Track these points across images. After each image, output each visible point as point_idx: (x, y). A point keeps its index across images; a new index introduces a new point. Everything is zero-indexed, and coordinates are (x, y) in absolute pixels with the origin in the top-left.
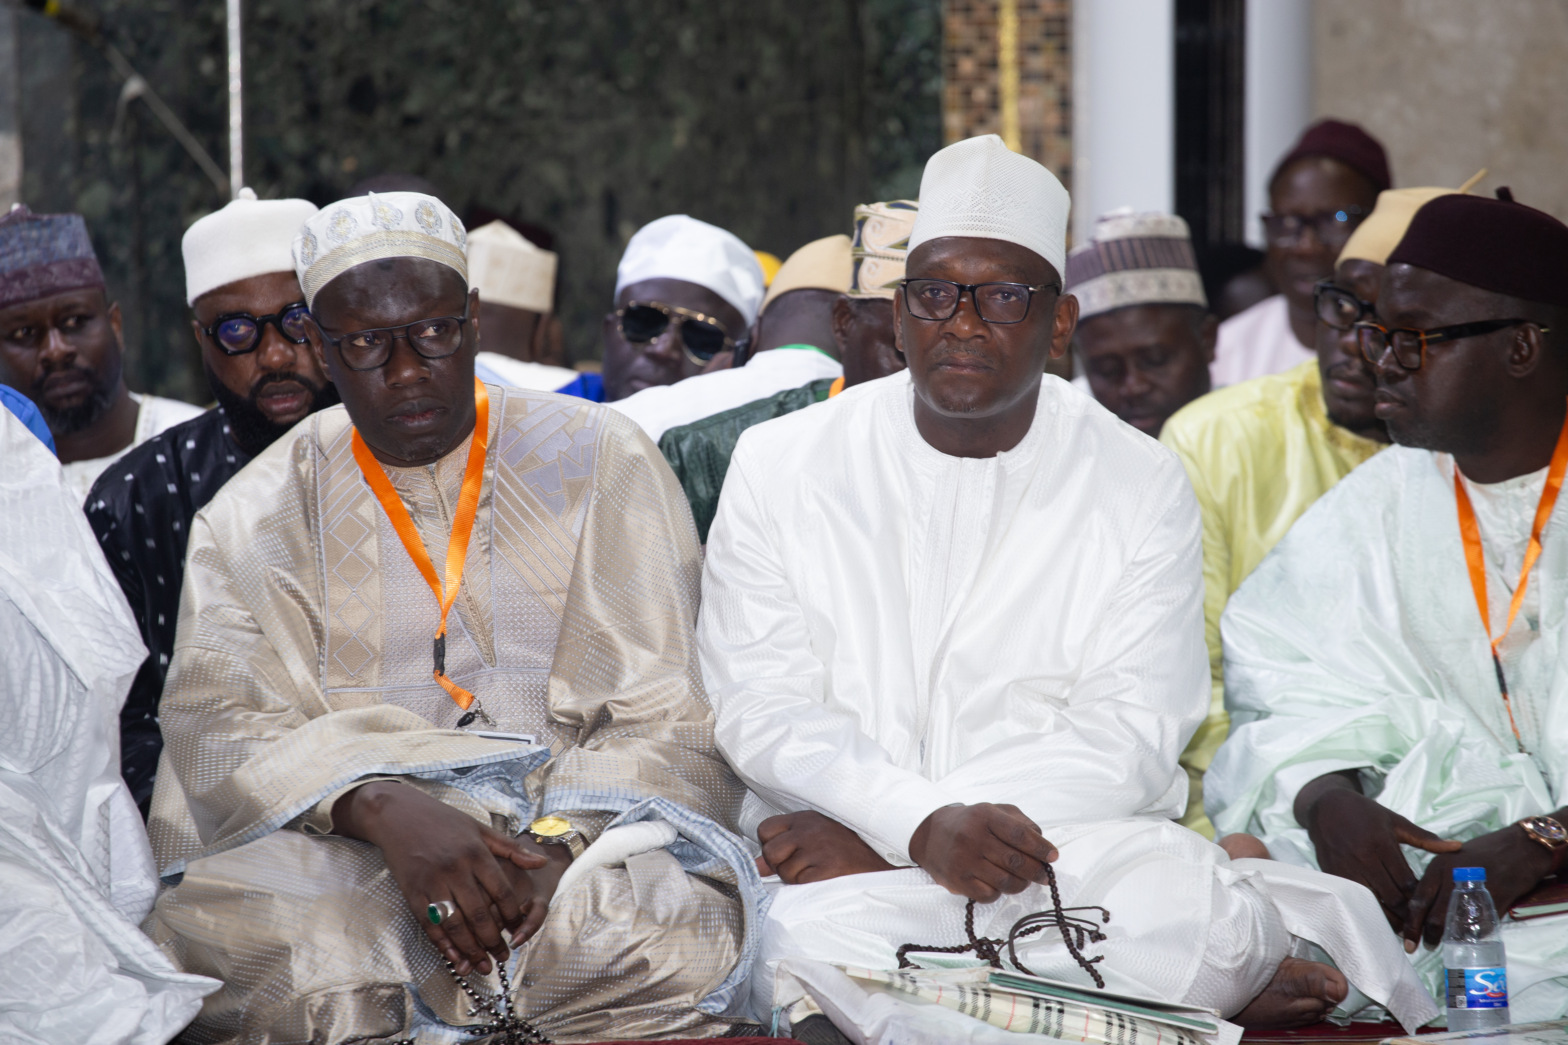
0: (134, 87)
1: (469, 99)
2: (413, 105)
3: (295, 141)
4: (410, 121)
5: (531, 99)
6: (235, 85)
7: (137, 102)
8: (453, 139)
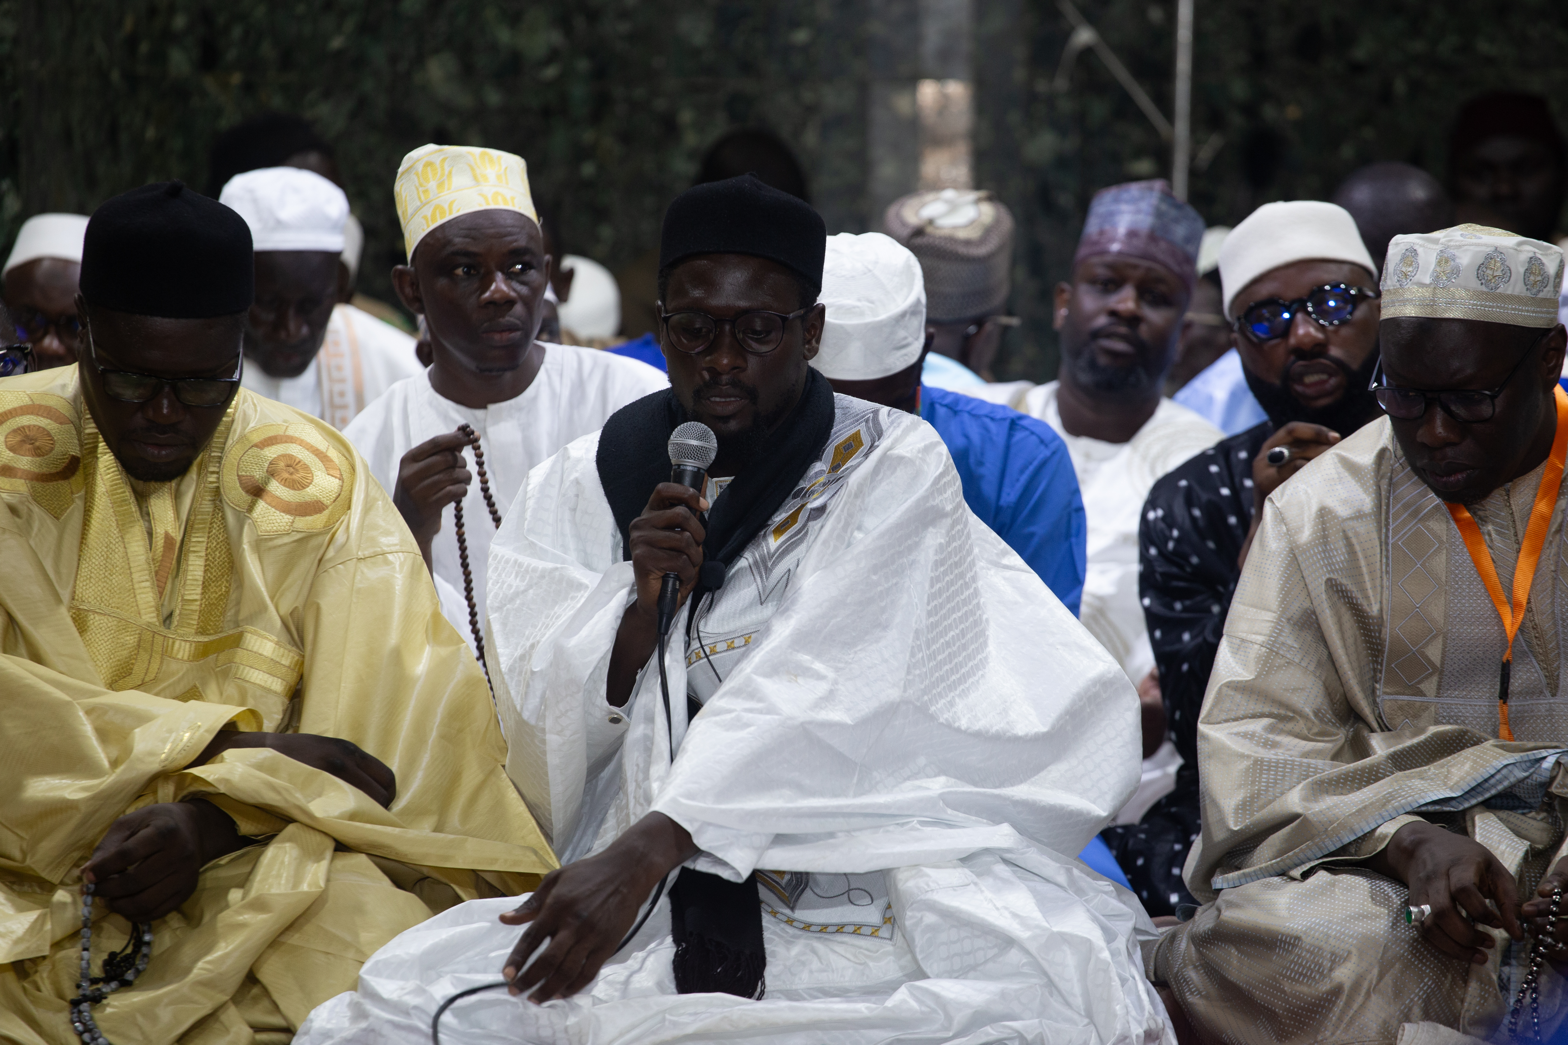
0: (1084, 36)
1: (1418, 46)
2: (1361, 53)
3: (1239, 89)
4: (1357, 68)
5: (1484, 47)
6: (1184, 33)
7: (1088, 52)
8: (1400, 86)
